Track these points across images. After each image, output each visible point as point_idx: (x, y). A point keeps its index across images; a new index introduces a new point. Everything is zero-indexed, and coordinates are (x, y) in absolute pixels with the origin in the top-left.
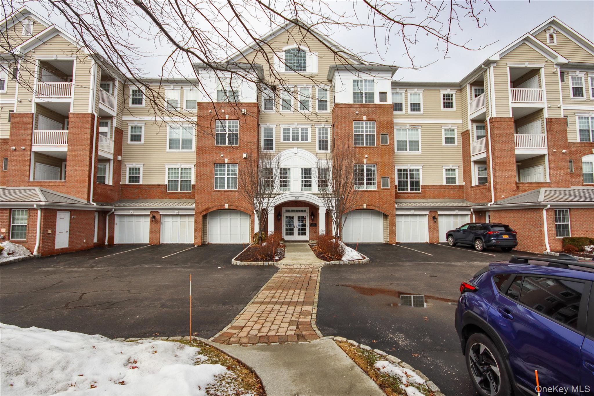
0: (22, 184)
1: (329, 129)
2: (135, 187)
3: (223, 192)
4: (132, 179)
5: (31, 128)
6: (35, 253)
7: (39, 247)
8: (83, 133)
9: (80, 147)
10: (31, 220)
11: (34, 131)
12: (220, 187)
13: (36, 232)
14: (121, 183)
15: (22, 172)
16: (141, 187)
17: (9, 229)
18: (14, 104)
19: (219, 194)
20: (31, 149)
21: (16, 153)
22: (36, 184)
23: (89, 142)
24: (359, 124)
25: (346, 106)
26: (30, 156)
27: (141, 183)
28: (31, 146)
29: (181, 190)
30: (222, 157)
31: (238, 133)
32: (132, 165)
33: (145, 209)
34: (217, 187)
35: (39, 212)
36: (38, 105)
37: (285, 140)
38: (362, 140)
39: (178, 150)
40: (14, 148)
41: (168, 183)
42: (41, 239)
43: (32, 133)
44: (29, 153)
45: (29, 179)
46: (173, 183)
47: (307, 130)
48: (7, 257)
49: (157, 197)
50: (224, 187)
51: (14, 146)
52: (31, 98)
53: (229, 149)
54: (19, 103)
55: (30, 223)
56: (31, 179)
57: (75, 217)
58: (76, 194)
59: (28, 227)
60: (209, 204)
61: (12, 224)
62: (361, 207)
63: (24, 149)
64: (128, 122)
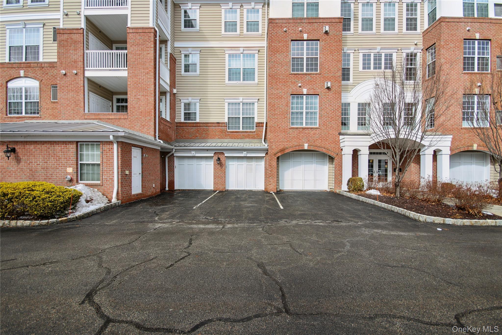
0: (76, 117)
1: (418, 54)
2: (192, 125)
3: (301, 130)
4: (188, 116)
5: (82, 48)
6: (114, 200)
7: (118, 193)
8: (145, 53)
9: (143, 70)
10: (105, 157)
11: (86, 51)
12: (297, 123)
13: (113, 173)
14: (176, 121)
15: (75, 102)
16: (198, 125)
17: (77, 168)
18: (59, 19)
19: (296, 132)
20: (84, 74)
21: (68, 79)
22: (93, 117)
23: (152, 64)
24: (469, 44)
25: (455, 20)
26: (84, 82)
27: (198, 120)
28: (84, 70)
29: (243, 129)
30: (300, 87)
31: (318, 57)
32: (188, 99)
33: (207, 150)
34: (293, 124)
35: (115, 146)
36: (88, 19)
37: (364, 68)
38: (473, 64)
39: (239, 82)
40: (64, 72)
41: (228, 120)
42: (120, 182)
43: (84, 54)
44: (82, 79)
45: (84, 111)
46: (233, 120)
47: (391, 55)
48: (86, 206)
49: (217, 137)
50: (302, 123)
51: (64, 70)
52: (79, 10)
53: (308, 77)
54: (65, 16)
55: (104, 160)
56: (86, 111)
57: (147, 156)
58: (141, 128)
59: (101, 166)
60: (285, 143)
61: (79, 162)
62: (470, 149)
63: (76, 74)
64: (181, 49)
